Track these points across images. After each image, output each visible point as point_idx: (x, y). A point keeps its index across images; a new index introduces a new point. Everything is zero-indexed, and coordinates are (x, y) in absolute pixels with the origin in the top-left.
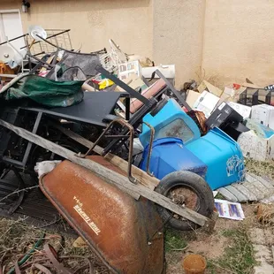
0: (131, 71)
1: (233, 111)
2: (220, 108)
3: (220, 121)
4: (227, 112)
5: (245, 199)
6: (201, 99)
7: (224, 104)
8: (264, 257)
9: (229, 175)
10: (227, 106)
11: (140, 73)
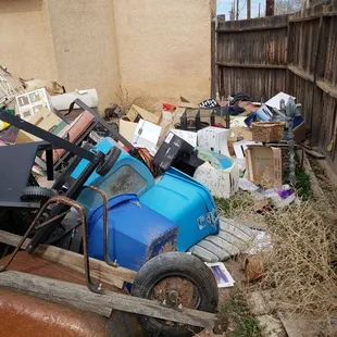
0: (37, 104)
1: (184, 143)
2: (168, 141)
3: (171, 157)
4: (176, 144)
5: (227, 255)
6: (140, 131)
7: (171, 136)
8: (274, 330)
9: (201, 227)
10: (175, 137)
11: (51, 106)
